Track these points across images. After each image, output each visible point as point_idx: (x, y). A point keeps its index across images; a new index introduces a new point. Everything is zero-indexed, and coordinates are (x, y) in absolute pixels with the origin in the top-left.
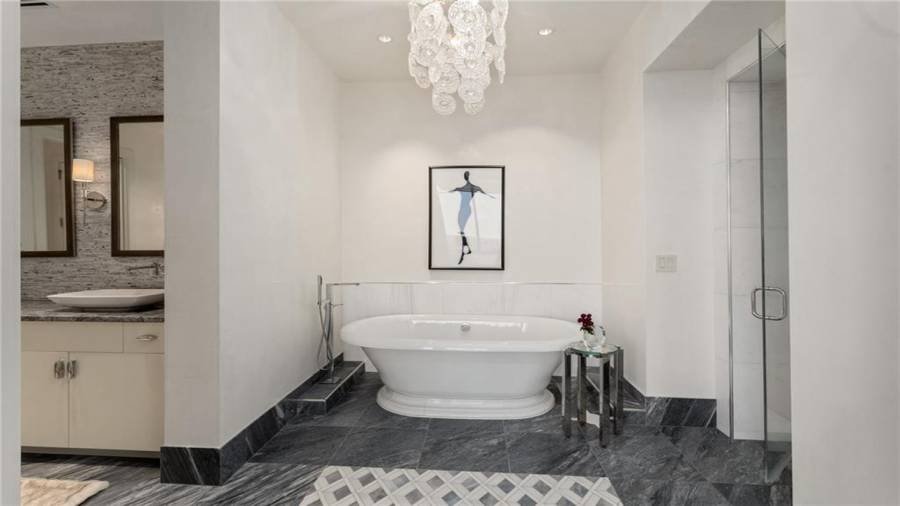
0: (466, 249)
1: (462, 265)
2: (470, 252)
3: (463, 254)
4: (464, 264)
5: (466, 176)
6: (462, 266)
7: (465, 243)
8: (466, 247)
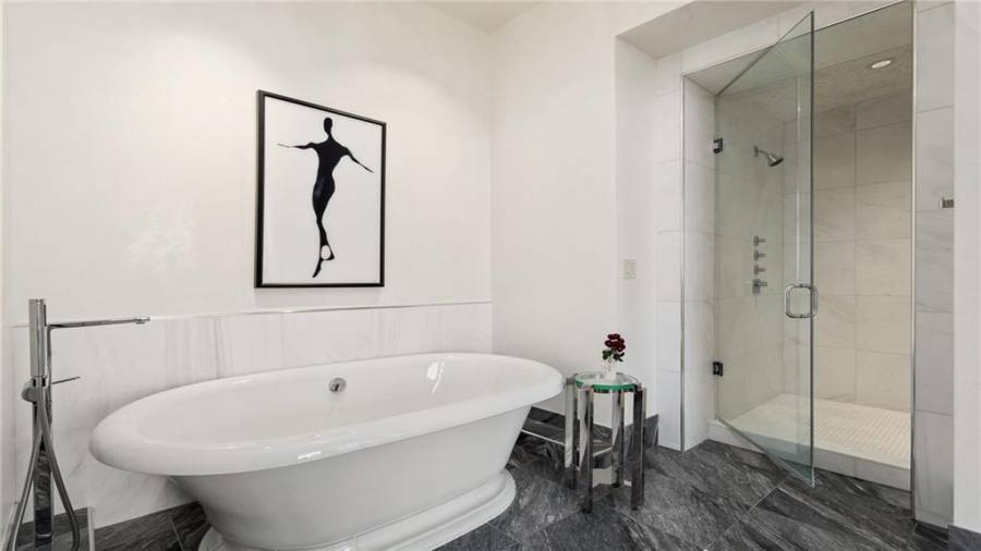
0: (326, 253)
1: (320, 279)
2: (332, 257)
3: (321, 260)
4: (322, 279)
5: (328, 124)
6: (318, 280)
7: (324, 241)
8: (325, 248)
